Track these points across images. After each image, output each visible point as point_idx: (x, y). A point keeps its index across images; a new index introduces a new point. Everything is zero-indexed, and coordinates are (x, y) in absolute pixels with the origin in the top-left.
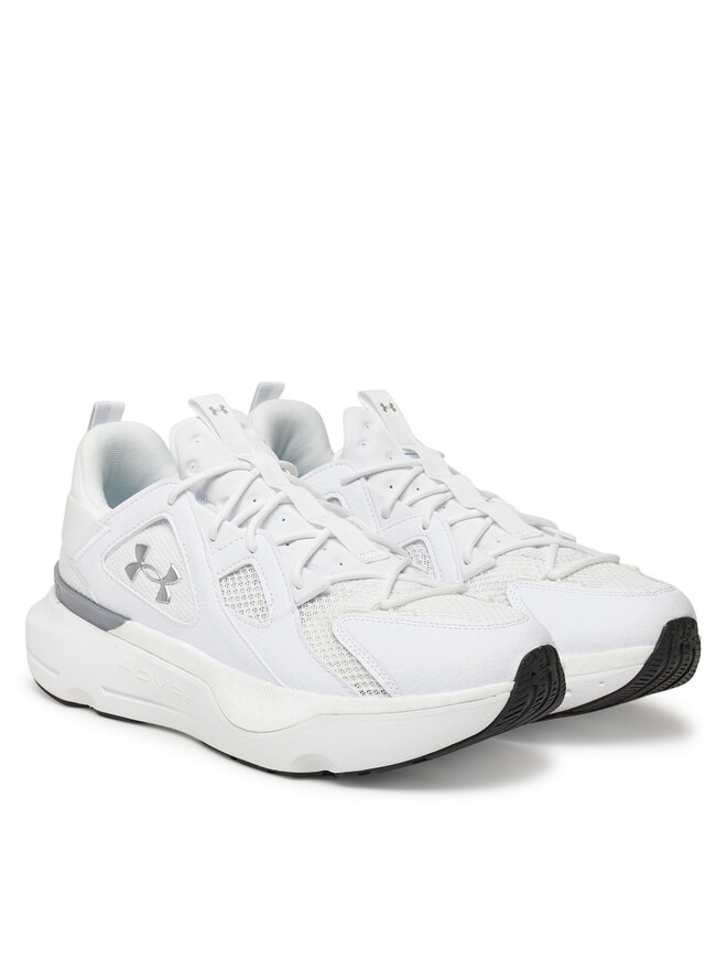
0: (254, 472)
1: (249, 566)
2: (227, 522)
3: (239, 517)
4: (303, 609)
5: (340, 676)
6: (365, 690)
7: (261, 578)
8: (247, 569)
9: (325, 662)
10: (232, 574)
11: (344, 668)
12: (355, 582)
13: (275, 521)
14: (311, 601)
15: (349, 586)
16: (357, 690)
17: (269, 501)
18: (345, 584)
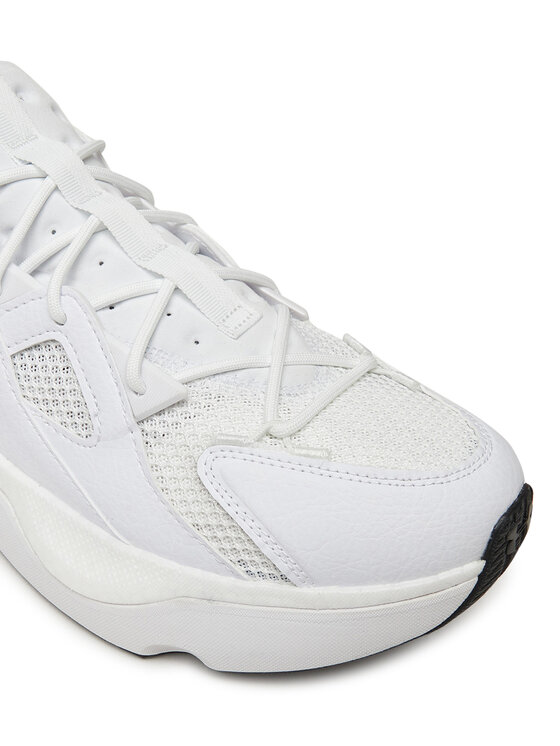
0: (49, 183)
1: (53, 341)
2: (14, 267)
3: (34, 258)
4: (147, 426)
5: (214, 545)
6: (253, 569)
7: (75, 364)
8: (53, 345)
9: (189, 522)
10: (29, 349)
11: (220, 534)
12: (224, 377)
13: (88, 268)
14: (159, 413)
15: (214, 385)
16: (240, 570)
17: (75, 231)
18: (208, 382)
